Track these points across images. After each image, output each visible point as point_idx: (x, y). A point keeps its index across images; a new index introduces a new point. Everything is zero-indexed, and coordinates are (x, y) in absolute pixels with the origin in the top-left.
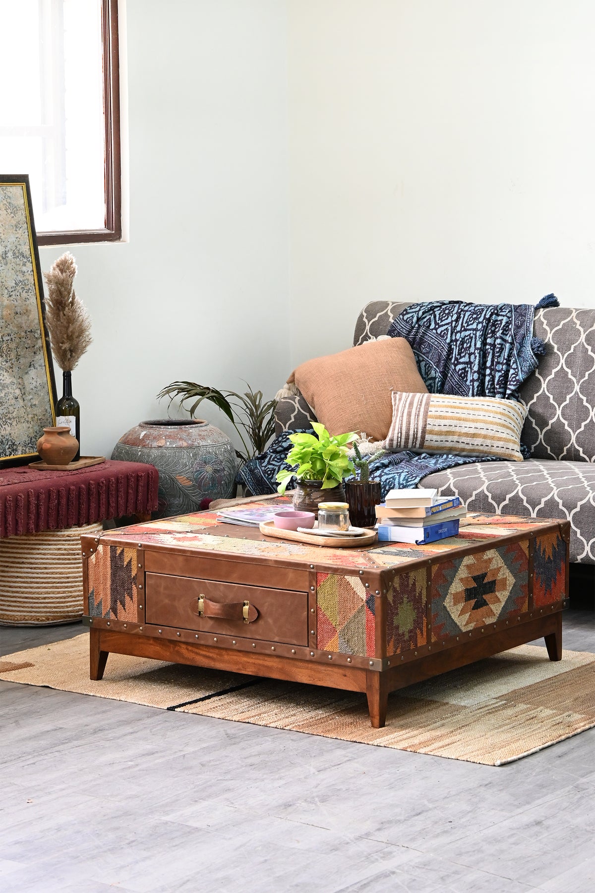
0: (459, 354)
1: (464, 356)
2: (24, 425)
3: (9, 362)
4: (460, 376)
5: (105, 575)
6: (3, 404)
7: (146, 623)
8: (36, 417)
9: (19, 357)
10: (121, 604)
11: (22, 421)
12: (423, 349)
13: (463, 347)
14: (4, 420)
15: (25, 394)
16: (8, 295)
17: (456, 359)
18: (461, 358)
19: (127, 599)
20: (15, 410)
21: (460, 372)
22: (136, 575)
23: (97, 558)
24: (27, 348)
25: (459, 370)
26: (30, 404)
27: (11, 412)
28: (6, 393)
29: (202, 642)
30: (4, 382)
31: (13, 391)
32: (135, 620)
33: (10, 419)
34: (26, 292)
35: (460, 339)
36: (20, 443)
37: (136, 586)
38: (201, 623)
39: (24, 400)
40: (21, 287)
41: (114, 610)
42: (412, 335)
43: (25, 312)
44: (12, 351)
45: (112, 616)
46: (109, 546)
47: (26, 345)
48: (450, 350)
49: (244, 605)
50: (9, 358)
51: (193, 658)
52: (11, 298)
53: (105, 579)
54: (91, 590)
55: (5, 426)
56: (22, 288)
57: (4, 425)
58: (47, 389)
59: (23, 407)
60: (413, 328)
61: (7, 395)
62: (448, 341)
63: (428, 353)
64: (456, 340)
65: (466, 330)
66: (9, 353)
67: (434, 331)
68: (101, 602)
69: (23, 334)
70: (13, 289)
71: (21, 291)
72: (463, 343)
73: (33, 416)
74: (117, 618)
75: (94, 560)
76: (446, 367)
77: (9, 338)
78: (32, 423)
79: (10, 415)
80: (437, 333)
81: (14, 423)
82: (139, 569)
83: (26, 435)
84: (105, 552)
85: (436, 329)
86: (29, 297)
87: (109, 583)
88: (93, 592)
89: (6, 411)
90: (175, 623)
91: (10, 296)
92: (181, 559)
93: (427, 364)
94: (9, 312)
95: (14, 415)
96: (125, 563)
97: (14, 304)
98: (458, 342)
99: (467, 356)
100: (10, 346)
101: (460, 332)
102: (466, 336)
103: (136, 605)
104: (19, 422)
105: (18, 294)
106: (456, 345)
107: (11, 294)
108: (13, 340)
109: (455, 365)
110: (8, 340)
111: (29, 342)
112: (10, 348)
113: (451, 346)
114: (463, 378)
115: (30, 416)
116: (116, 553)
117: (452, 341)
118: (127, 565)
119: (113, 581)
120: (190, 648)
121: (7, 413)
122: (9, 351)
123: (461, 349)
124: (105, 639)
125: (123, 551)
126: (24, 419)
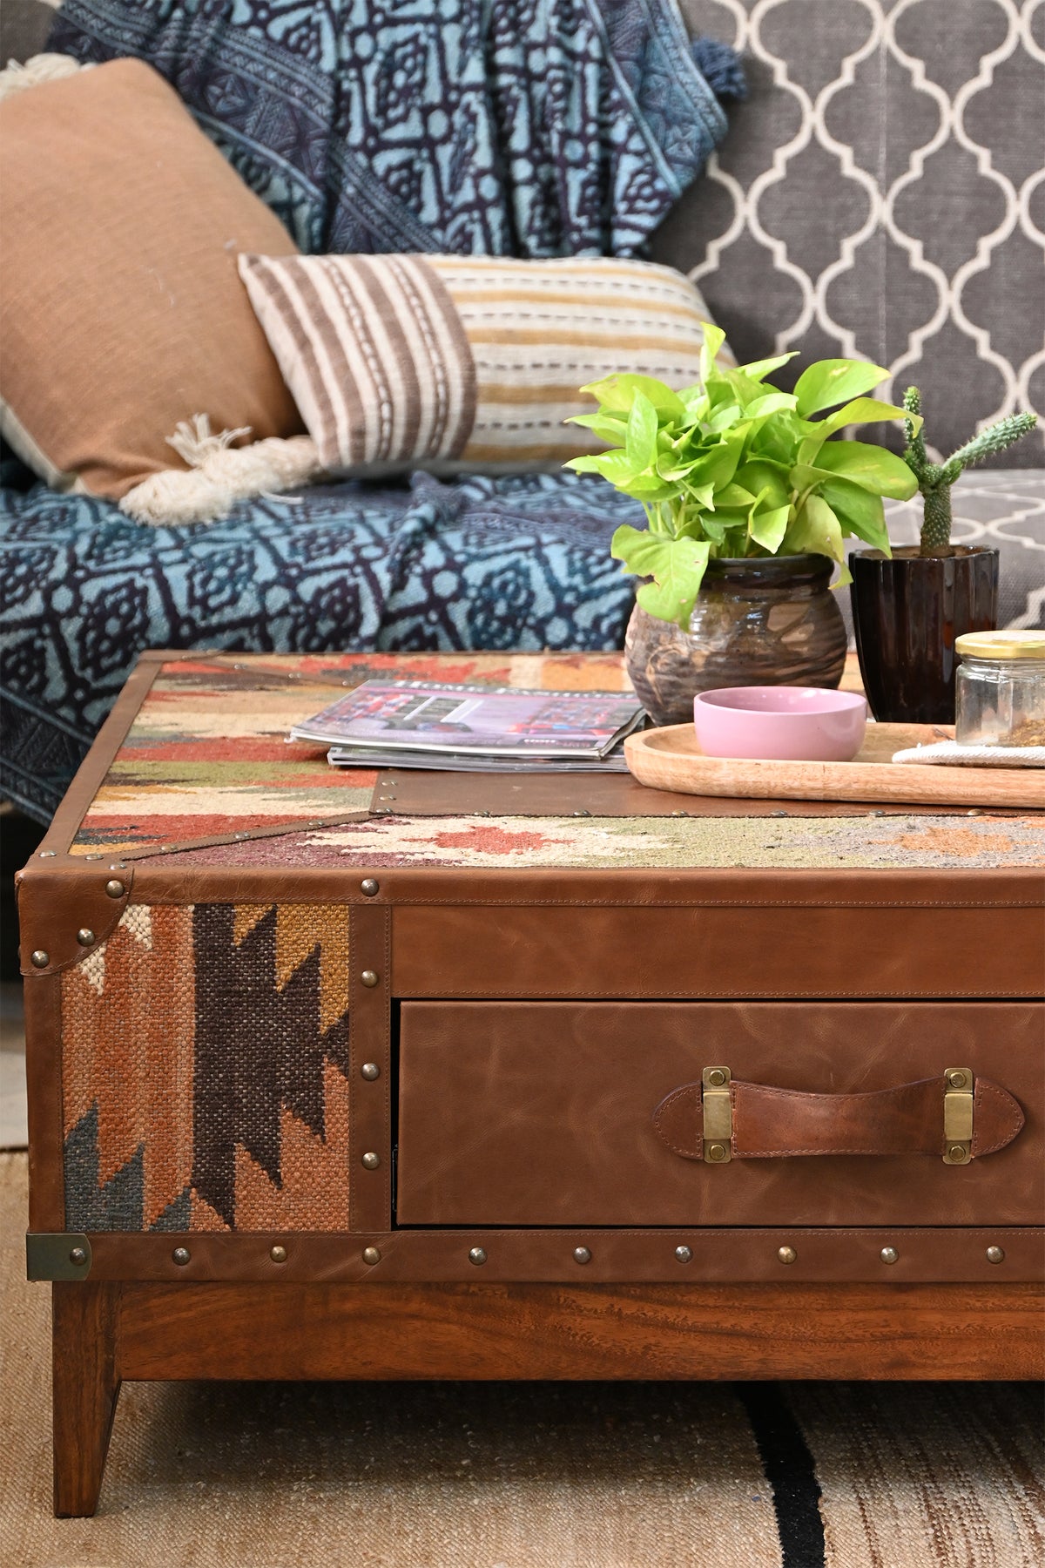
0: (382, 110)
1: (404, 118)
4: (395, 190)
5: (161, 1041)
7: (395, 1227)
10: (256, 1157)
12: (218, 98)
13: (391, 87)
17: (371, 130)
18: (389, 124)
19: (292, 1130)
21: (394, 178)
22: (345, 1018)
23: (114, 967)
25: (390, 170)
29: (713, 1273)
32: (338, 1221)
35: (379, 57)
37: (344, 1072)
38: (705, 1191)
41: (218, 1190)
42: (166, 49)
45: (204, 1218)
46: (192, 908)
48: (341, 101)
49: (949, 1084)
51: (647, 1347)
53: (162, 1060)
54: (77, 1112)
60: (164, 21)
62: (328, 64)
63: (243, 112)
64: (359, 63)
65: (392, 23)
67: (255, 32)
68: (137, 1162)
72: (388, 69)
74: (230, 1221)
75: (97, 981)
76: (332, 162)
80: (267, 37)
82: (360, 991)
84: (164, 936)
85: (263, 25)
87: (184, 1073)
88: (90, 1121)
90: (565, 1206)
92: (598, 925)
93: (242, 154)
96: (284, 973)
98: (371, 72)
99: (415, 116)
101: (371, 29)
102: (395, 46)
103: (340, 1157)
106: (361, 80)
109: (371, 153)
113: (337, 86)
114: (406, 199)
116: (228, 934)
117: (341, 65)
118: (293, 982)
119: (206, 1062)
120: (630, 1308)
123: (386, 94)
124: (148, 1324)
125: (270, 920)
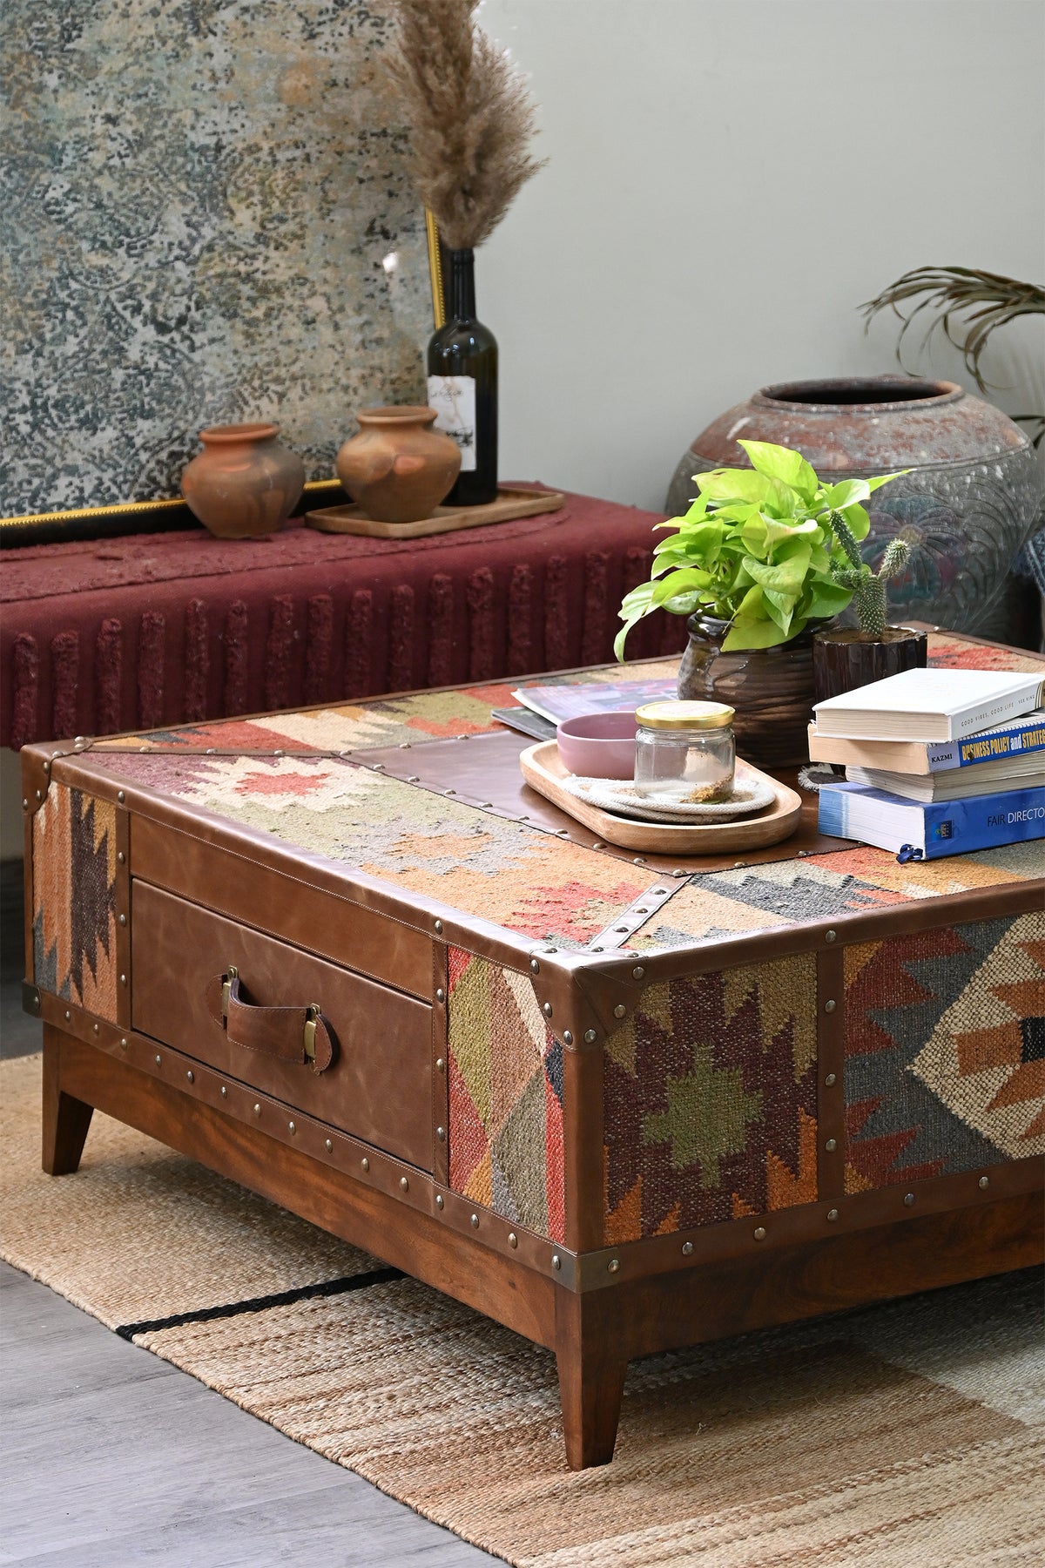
2: (331, 397)
3: (290, 222)
6: (258, 338)
8: (379, 375)
9: (331, 207)
11: (325, 386)
14: (256, 383)
15: (341, 309)
16: (305, 35)
20: (302, 356)
24: (361, 181)
26: (358, 337)
27: (284, 360)
28: (272, 309)
30: (269, 277)
31: (297, 303)
33: (278, 380)
34: (374, 25)
36: (309, 450)
39: (337, 327)
40: (356, 10)
43: (365, 79)
44: (305, 190)
47: (360, 174)
50: (291, 210)
52: (318, 42)
55: (258, 402)
56: (360, 13)
57: (255, 399)
58: (429, 296)
59: (332, 346)
61: (275, 313)
66: (293, 194)
69: (352, 141)
70: (325, 18)
71: (356, 21)
73: (366, 372)
77: (298, 153)
78: (362, 391)
79: (283, 372)
81: (295, 393)
83: (336, 427)
86: (383, 38)
89: (266, 359)
91: (312, 36)
94: (304, 80)
95: (295, 369)
97: (324, 59)
100: (299, 177)
104: (313, 388)
105: (345, 30)
107: (318, 30)
108: (313, 160)
110: (294, 159)
111: (373, 163)
112: (298, 182)
115: (356, 372)
121: (268, 364)
122: (295, 190)
126: (331, 380)
